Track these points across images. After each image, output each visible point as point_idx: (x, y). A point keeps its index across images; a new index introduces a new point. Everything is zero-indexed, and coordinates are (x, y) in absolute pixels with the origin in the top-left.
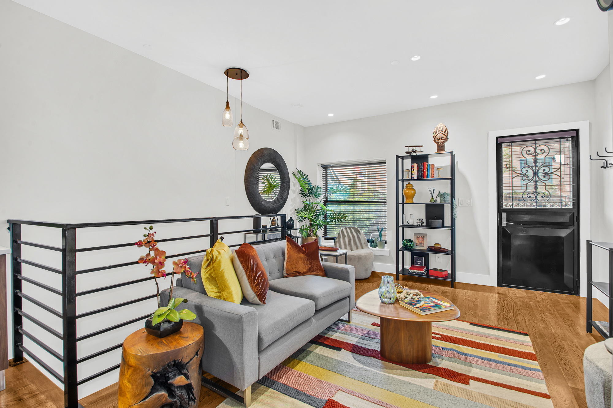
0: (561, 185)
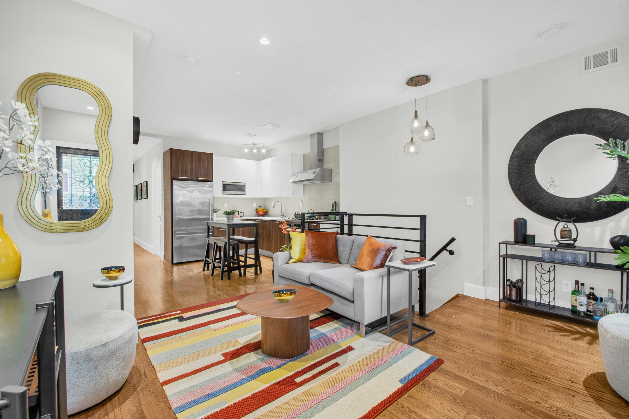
0: (72, 191)
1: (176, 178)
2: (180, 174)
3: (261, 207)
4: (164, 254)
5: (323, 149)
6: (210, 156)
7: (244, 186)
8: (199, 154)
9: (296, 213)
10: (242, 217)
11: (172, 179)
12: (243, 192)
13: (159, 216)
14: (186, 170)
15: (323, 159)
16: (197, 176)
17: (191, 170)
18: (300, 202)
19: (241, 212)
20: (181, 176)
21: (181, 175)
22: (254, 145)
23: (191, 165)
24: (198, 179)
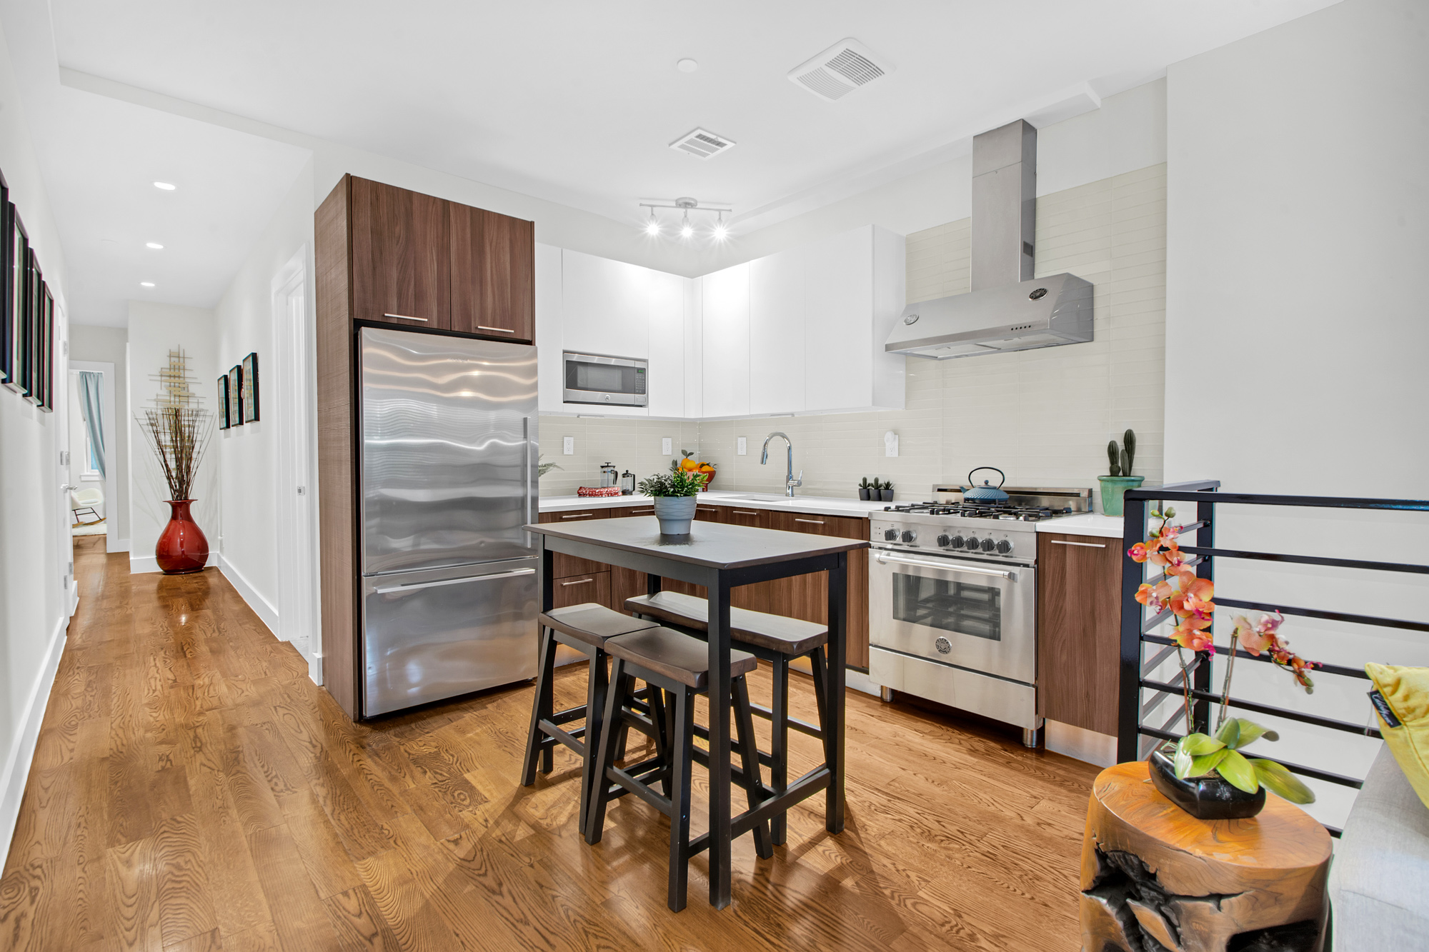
1: (376, 318)
2: (394, 302)
3: (691, 454)
4: (323, 659)
5: (1035, 200)
6: (522, 232)
7: (642, 371)
8: (478, 216)
9: (865, 480)
10: (631, 493)
11: (357, 325)
12: (637, 398)
13: (300, 491)
14: (418, 284)
15: (1034, 242)
16: (466, 315)
17: (444, 284)
18: (889, 435)
19: (626, 475)
20: (395, 309)
21: (399, 306)
22: (682, 211)
23: (440, 263)
24: (473, 331)
